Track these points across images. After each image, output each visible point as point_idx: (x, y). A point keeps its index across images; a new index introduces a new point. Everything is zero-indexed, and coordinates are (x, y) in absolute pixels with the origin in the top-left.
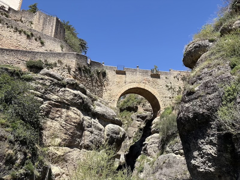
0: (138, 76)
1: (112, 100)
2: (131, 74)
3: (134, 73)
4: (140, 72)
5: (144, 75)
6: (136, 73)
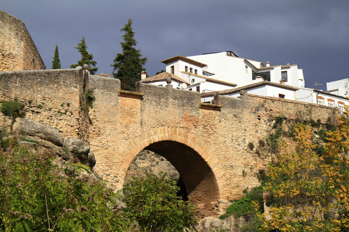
0: (171, 108)
1: (112, 175)
2: (154, 103)
3: (162, 100)
4: (175, 98)
5: (183, 105)
6: (167, 99)
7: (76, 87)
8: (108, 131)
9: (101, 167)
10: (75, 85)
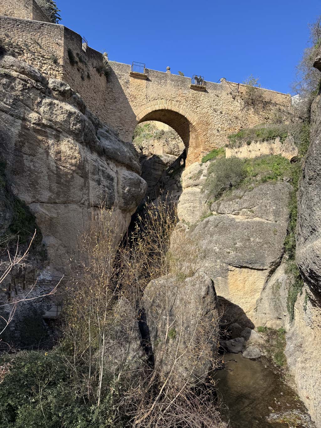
0: (168, 87)
2: (156, 83)
5: (178, 86)
6: (166, 80)
7: (61, 39)
8: (121, 100)
9: (116, 124)
10: (60, 37)
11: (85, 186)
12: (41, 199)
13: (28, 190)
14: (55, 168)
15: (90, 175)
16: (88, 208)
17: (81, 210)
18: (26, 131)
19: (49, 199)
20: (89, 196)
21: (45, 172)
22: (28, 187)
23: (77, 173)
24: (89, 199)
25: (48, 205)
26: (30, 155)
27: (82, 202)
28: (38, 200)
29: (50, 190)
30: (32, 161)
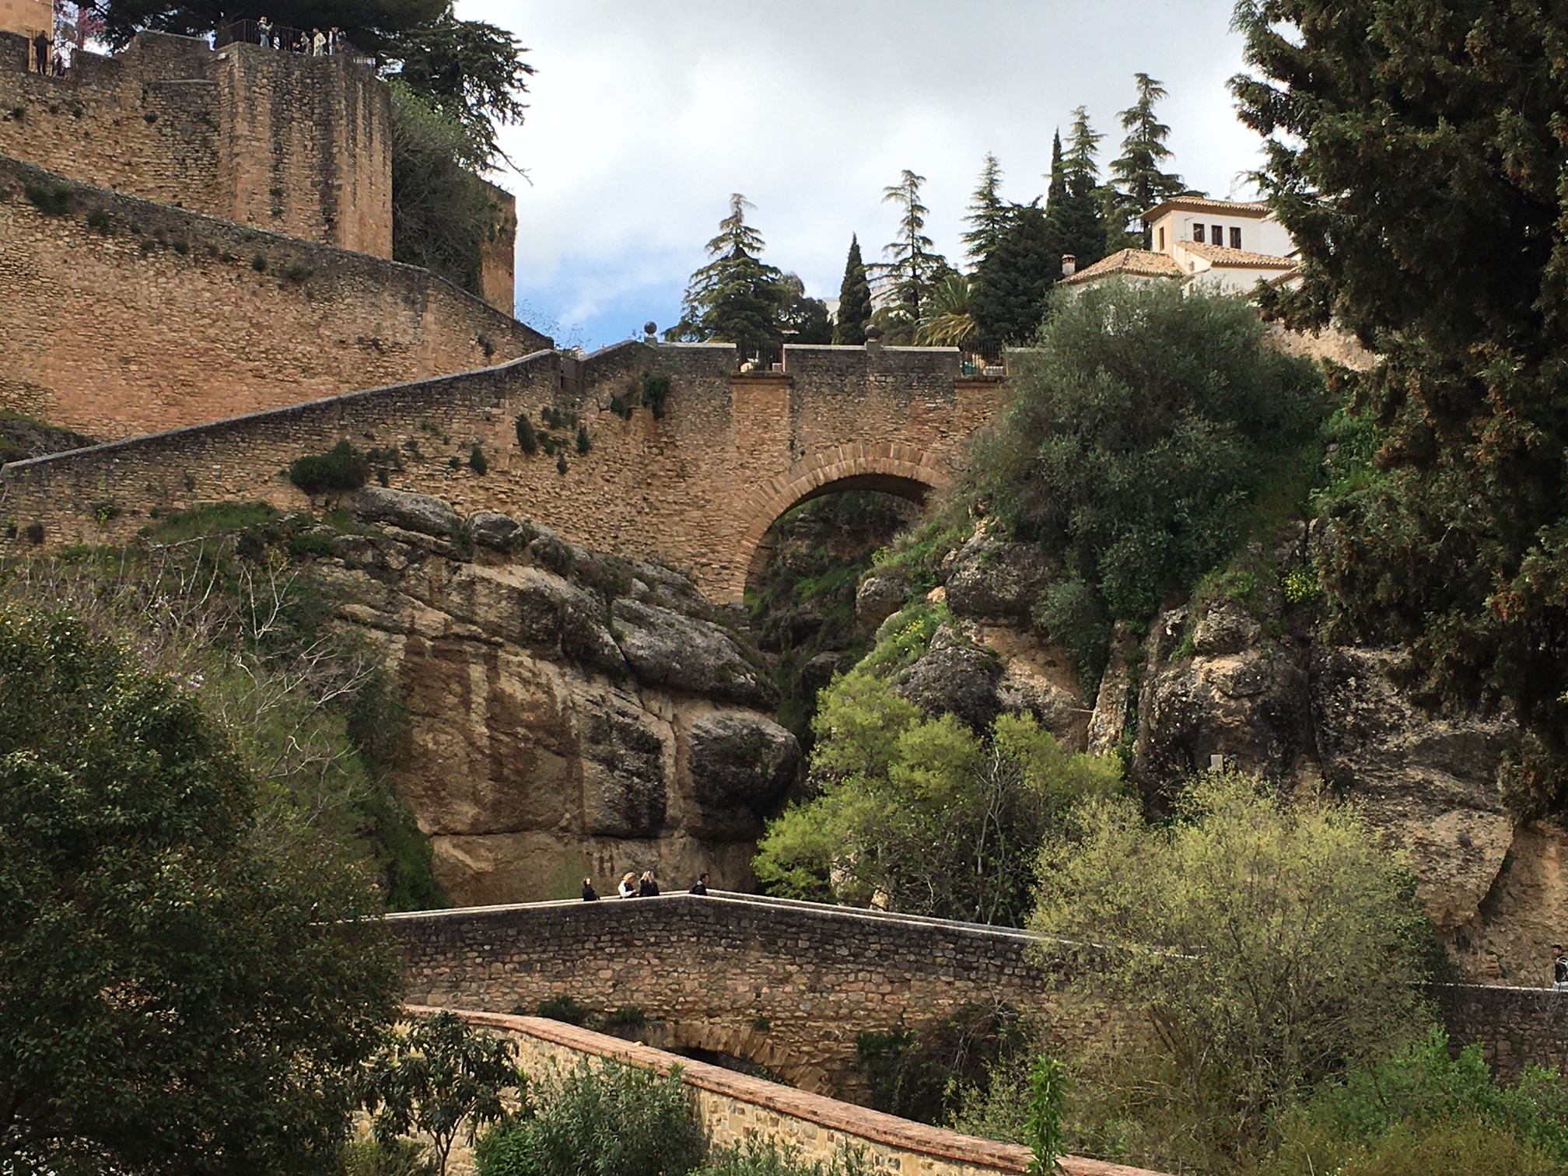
0: (872, 396)
1: (717, 565)
2: (826, 390)
3: (850, 380)
6: (863, 376)
9: (690, 550)
11: (573, 779)
12: (452, 826)
13: (421, 804)
14: (485, 742)
15: (584, 746)
16: (581, 841)
17: (560, 847)
18: (416, 659)
19: (473, 825)
20: (581, 806)
21: (461, 754)
22: (422, 797)
23: (547, 747)
24: (582, 815)
25: (470, 839)
26: (425, 715)
27: (563, 823)
28: (445, 828)
29: (476, 800)
30: (429, 731)
